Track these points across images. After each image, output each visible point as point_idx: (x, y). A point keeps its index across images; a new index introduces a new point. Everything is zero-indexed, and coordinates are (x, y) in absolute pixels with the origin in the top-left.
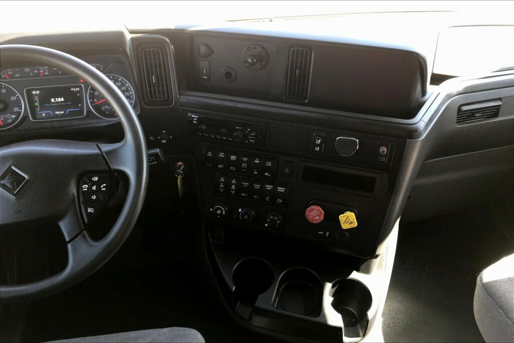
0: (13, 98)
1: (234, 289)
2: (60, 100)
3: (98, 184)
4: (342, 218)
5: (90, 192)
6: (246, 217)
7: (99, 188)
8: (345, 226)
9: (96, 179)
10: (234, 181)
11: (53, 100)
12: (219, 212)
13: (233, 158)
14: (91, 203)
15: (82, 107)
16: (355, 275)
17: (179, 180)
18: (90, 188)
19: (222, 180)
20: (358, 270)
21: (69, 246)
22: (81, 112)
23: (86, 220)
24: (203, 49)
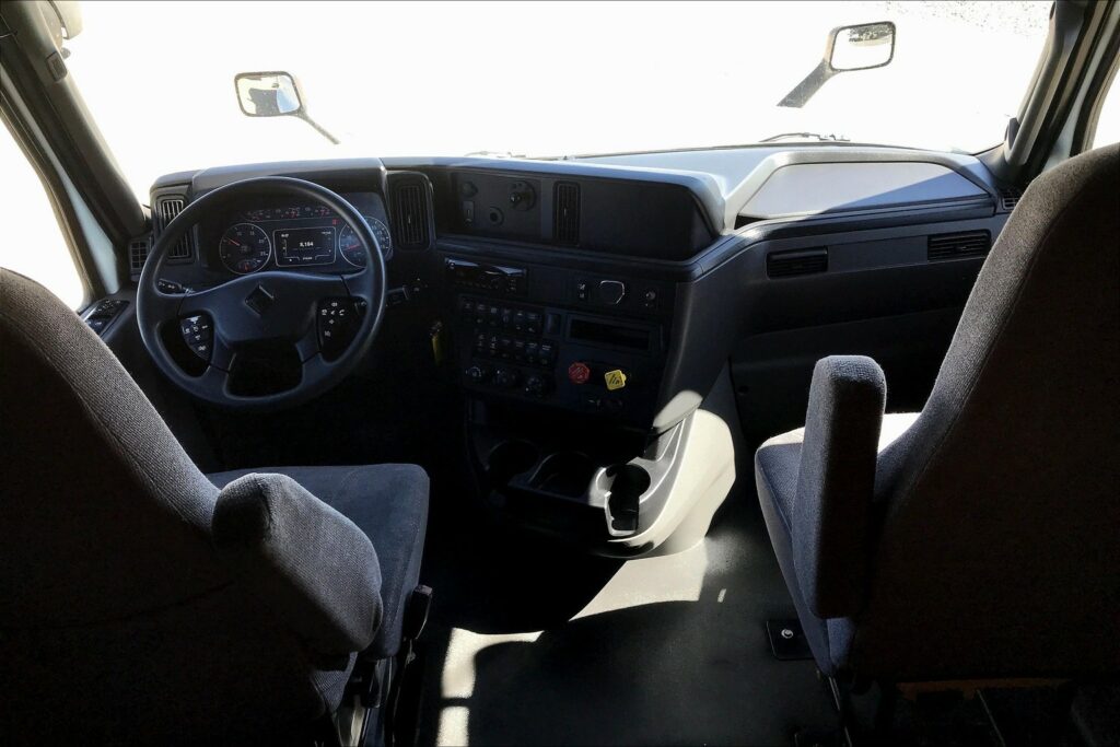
0: (261, 241)
1: (487, 468)
2: (309, 244)
3: (337, 309)
4: (608, 376)
5: (329, 315)
6: (504, 380)
7: (337, 313)
8: (611, 387)
9: (335, 304)
10: (494, 339)
11: (301, 244)
12: (475, 375)
13: (494, 310)
14: (328, 327)
15: (332, 253)
16: (637, 461)
17: (434, 340)
18: (328, 313)
19: (481, 337)
20: (641, 456)
21: (304, 366)
22: (331, 258)
23: (322, 342)
24: (466, 188)
